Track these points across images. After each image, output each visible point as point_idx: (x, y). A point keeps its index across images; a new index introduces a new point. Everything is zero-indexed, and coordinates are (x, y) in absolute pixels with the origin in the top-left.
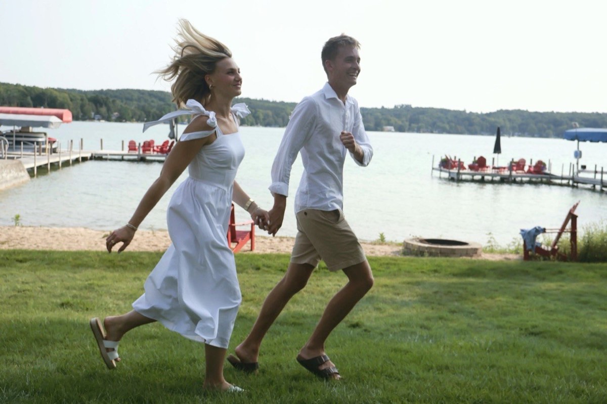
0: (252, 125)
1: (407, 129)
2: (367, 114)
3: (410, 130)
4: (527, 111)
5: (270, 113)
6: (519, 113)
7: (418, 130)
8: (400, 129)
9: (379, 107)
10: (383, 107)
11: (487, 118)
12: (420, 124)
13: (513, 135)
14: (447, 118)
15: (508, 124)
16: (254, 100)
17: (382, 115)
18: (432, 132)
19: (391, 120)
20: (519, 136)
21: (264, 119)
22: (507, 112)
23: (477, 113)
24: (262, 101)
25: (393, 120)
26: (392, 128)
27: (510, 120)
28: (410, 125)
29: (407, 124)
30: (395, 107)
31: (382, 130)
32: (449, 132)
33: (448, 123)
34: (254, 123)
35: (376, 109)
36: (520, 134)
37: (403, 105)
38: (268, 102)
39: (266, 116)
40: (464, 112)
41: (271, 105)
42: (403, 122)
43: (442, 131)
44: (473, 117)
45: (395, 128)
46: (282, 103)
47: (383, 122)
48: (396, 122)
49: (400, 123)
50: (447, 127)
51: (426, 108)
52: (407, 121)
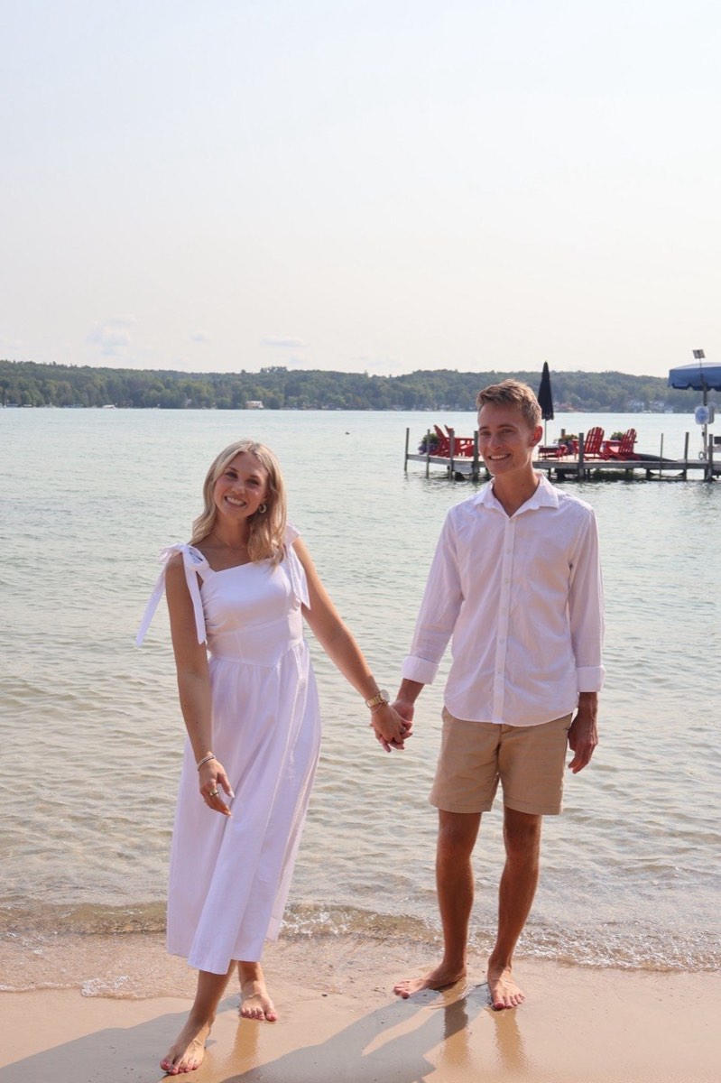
0: (39, 405)
1: (282, 404)
2: (221, 382)
3: (287, 405)
4: (456, 372)
5: (68, 385)
6: (444, 374)
7: (300, 407)
8: (272, 405)
9: (238, 371)
10: (243, 371)
11: (399, 383)
12: (301, 397)
13: (439, 409)
14: (341, 386)
15: (431, 393)
16: (40, 365)
17: (244, 383)
18: (320, 408)
19: (256, 391)
20: (447, 409)
21: (58, 395)
22: (428, 373)
23: (384, 377)
24: (54, 366)
25: (261, 391)
26: (259, 403)
27: (432, 387)
28: (286, 398)
29: (282, 395)
30: (262, 370)
31: (245, 407)
32: (345, 408)
33: (343, 394)
34: (43, 401)
35: (233, 374)
36: (448, 406)
37: (274, 368)
38: (62, 367)
39: (62, 390)
40: (365, 375)
41: (68, 372)
42: (275, 393)
43: (335, 405)
44: (379, 383)
45: (264, 404)
46: (86, 368)
47: (245, 394)
48: (264, 394)
49: (271, 395)
50: (342, 398)
51: (308, 372)
52: (281, 392)
